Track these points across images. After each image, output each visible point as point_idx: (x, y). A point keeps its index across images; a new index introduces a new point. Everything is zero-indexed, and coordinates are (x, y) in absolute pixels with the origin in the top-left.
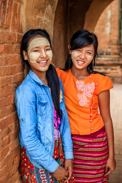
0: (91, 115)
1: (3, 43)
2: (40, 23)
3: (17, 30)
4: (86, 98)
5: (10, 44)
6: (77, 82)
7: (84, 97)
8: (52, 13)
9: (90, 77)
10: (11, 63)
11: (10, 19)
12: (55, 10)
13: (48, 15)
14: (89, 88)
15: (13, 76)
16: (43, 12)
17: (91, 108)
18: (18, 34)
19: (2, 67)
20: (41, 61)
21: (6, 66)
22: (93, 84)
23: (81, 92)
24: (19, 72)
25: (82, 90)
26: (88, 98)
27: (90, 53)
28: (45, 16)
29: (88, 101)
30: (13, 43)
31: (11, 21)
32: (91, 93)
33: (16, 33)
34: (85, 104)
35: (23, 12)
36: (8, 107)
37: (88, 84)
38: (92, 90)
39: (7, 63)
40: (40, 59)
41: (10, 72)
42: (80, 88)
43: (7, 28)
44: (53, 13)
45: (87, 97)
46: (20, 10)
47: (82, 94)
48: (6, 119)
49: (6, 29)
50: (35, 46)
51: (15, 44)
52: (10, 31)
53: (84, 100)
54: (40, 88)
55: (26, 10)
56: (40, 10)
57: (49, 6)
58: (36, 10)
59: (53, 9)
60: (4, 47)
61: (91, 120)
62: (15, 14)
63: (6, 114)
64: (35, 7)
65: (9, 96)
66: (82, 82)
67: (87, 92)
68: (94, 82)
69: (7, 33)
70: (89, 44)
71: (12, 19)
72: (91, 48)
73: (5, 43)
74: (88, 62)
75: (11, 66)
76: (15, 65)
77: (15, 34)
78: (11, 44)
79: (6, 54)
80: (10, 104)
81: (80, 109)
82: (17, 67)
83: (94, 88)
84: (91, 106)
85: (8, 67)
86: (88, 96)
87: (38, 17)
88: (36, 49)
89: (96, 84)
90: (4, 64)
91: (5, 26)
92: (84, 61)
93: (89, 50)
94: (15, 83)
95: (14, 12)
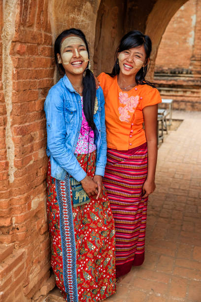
0: (132, 131)
1: (25, 43)
2: (75, 23)
3: (44, 29)
4: (128, 113)
5: (34, 45)
6: (121, 93)
7: (126, 111)
8: (92, 13)
9: (136, 89)
10: (35, 66)
11: (34, 16)
12: (98, 9)
13: (86, 14)
14: (133, 102)
15: (39, 81)
16: (79, 10)
17: (133, 124)
18: (45, 34)
19: (24, 69)
20: (75, 62)
21: (29, 69)
22: (137, 97)
23: (123, 106)
24: (46, 77)
25: (125, 103)
26: (129, 113)
27: (139, 57)
28: (82, 16)
29: (129, 117)
30: (39, 44)
31: (36, 18)
32: (134, 108)
33: (43, 33)
34: (125, 119)
35: (51, 9)
36: (31, 114)
37: (132, 98)
38: (135, 105)
39: (30, 65)
40: (73, 60)
41: (34, 76)
42: (122, 101)
43: (31, 26)
44: (94, 12)
45: (128, 111)
46: (47, 7)
47: (123, 107)
48: (28, 126)
49: (29, 26)
50: (67, 46)
51: (41, 45)
52: (35, 29)
53: (125, 115)
54: (70, 95)
55: (55, 7)
56: (74, 8)
57: (88, 4)
58: (70, 7)
59: (94, 8)
60: (27, 48)
61: (131, 136)
62: (41, 11)
63: (28, 121)
64: (67, 4)
65: (33, 102)
66: (126, 94)
67: (129, 107)
68: (139, 95)
69: (30, 31)
70: (138, 45)
71: (36, 16)
72: (140, 50)
73: (28, 43)
74: (136, 68)
75: (36, 69)
76: (41, 69)
77: (41, 34)
78: (36, 45)
79: (30, 56)
80: (33, 111)
81: (121, 124)
82: (44, 72)
83: (138, 102)
84: (132, 122)
85: (32, 70)
86: (130, 111)
87: (72, 16)
88: (69, 49)
89: (141, 98)
90: (26, 65)
91: (28, 24)
92: (132, 65)
93: (138, 53)
94: (41, 89)
95: (39, 8)
